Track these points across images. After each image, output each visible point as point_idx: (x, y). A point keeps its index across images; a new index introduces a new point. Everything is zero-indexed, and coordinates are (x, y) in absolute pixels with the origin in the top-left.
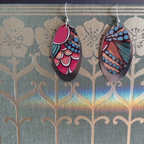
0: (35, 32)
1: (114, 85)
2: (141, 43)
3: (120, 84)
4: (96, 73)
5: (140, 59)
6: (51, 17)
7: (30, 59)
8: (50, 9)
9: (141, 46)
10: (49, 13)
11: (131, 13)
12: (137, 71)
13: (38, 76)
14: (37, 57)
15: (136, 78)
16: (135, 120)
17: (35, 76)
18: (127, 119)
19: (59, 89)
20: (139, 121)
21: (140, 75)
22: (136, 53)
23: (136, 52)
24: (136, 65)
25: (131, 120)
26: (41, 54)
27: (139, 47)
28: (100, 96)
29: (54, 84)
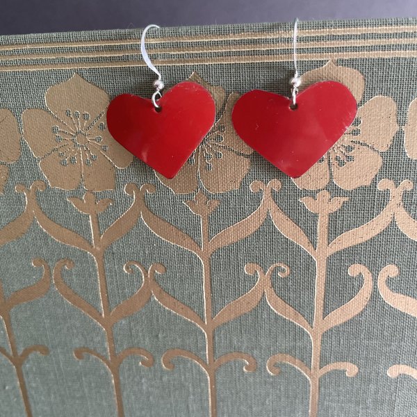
0: (19, 121)
1: (265, 272)
2: (349, 149)
3: (283, 271)
4: (210, 237)
5: (346, 199)
6: (61, 77)
7: (19, 200)
8: (52, 51)
9: (350, 158)
10: (53, 62)
11: (313, 50)
12: (336, 235)
13: (47, 244)
14: (37, 193)
15: (333, 256)
16: (330, 367)
17: (39, 244)
18: (308, 365)
19: (109, 280)
20: (345, 371)
21: (345, 245)
22: (331, 181)
23: (331, 177)
24: (333, 217)
25: (318, 366)
26: (46, 184)
27: (341, 164)
28: (226, 301)
29: (94, 267)
